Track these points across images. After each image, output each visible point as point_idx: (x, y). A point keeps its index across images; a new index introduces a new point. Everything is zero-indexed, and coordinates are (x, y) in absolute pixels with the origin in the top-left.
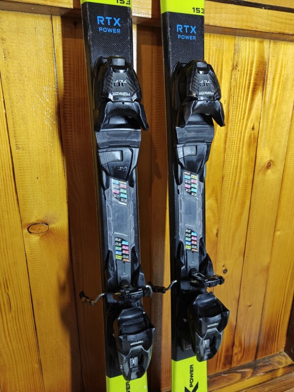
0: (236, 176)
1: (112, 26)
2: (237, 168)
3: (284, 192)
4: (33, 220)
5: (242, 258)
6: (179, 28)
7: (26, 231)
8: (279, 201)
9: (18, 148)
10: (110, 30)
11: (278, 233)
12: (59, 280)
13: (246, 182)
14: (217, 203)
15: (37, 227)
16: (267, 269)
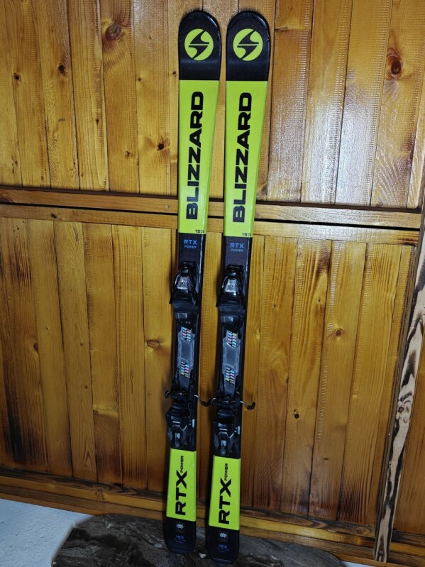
0: (304, 336)
1: (192, 245)
2: (304, 330)
3: (358, 359)
4: (151, 338)
5: (314, 409)
6: (232, 245)
7: (146, 344)
8: (354, 367)
9: (147, 295)
10: (190, 247)
11: (354, 396)
12: (163, 381)
13: (315, 343)
14: (287, 355)
15: (153, 343)
16: (345, 428)
